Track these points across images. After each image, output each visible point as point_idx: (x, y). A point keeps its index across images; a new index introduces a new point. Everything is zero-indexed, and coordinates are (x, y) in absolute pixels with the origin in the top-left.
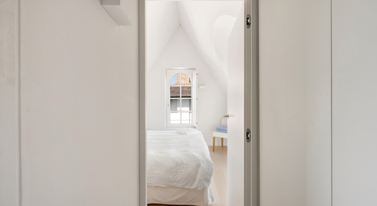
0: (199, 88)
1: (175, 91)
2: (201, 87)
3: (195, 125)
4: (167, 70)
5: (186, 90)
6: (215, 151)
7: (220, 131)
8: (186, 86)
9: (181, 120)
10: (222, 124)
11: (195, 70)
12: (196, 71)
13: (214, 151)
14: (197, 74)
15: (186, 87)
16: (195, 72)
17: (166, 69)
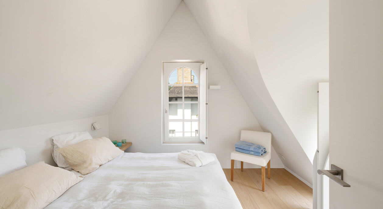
0: (209, 88)
1: (175, 90)
2: (211, 87)
3: (204, 140)
4: (165, 63)
5: (188, 90)
6: (234, 180)
7: (241, 150)
8: (187, 85)
9: (183, 132)
10: (241, 139)
11: (203, 64)
12: (205, 64)
13: (232, 180)
14: (207, 69)
15: (187, 87)
16: (203, 67)
17: (163, 62)
